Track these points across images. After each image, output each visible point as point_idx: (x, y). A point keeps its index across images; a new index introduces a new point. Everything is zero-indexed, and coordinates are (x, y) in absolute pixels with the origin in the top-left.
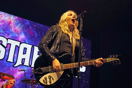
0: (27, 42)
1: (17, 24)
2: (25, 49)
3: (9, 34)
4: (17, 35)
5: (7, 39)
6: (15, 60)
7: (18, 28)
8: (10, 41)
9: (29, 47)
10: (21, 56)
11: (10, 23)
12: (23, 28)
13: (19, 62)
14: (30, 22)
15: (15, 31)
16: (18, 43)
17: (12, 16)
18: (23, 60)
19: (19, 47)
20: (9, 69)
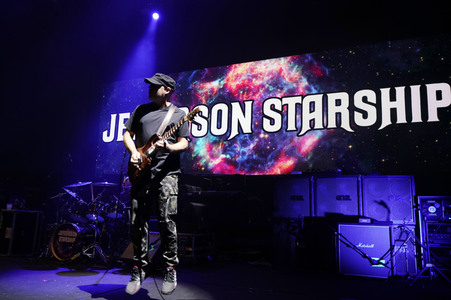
0: (314, 91)
1: (291, 68)
2: (312, 104)
3: (282, 89)
4: (295, 85)
5: (281, 99)
6: (299, 124)
7: (295, 73)
8: (285, 101)
9: (318, 99)
10: (307, 116)
11: (281, 70)
12: (303, 70)
13: (306, 127)
14: (312, 56)
15: (291, 79)
16: (298, 100)
17: (282, 59)
19: (301, 105)
20: (292, 140)
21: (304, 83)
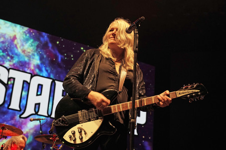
18: (38, 105)
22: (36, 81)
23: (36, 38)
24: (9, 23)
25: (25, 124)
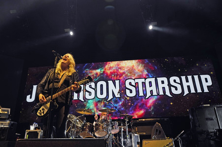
0: (151, 77)
1: (139, 65)
2: (150, 83)
3: (134, 75)
4: (141, 73)
5: (134, 80)
7: (140, 68)
8: (137, 81)
9: (153, 80)
10: (148, 89)
11: (133, 66)
12: (144, 66)
13: (149, 94)
14: (148, 60)
15: (139, 70)
16: (143, 80)
17: (134, 61)
18: (151, 92)
19: (145, 83)
21: (146, 72)
22: (148, 80)
23: (143, 63)
24: (129, 61)
25: (148, 102)
